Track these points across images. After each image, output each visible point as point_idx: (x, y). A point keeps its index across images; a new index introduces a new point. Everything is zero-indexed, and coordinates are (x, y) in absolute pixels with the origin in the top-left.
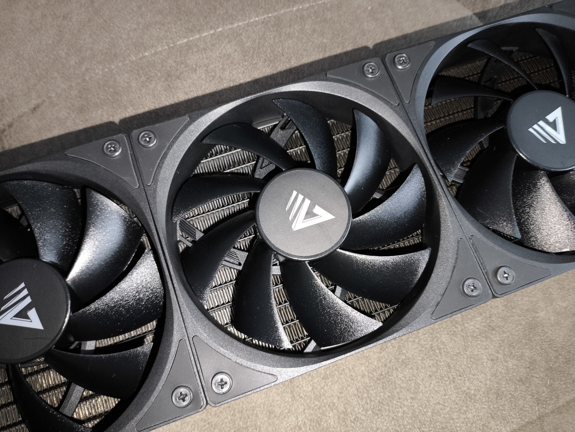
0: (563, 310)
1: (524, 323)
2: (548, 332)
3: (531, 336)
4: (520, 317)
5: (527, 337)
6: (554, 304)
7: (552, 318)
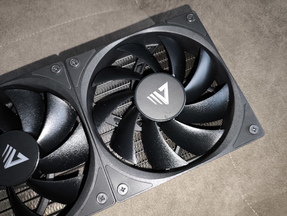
0: (192, 193)
1: (168, 202)
2: (182, 207)
3: (172, 209)
4: (165, 199)
5: (169, 211)
6: (187, 189)
7: (185, 198)
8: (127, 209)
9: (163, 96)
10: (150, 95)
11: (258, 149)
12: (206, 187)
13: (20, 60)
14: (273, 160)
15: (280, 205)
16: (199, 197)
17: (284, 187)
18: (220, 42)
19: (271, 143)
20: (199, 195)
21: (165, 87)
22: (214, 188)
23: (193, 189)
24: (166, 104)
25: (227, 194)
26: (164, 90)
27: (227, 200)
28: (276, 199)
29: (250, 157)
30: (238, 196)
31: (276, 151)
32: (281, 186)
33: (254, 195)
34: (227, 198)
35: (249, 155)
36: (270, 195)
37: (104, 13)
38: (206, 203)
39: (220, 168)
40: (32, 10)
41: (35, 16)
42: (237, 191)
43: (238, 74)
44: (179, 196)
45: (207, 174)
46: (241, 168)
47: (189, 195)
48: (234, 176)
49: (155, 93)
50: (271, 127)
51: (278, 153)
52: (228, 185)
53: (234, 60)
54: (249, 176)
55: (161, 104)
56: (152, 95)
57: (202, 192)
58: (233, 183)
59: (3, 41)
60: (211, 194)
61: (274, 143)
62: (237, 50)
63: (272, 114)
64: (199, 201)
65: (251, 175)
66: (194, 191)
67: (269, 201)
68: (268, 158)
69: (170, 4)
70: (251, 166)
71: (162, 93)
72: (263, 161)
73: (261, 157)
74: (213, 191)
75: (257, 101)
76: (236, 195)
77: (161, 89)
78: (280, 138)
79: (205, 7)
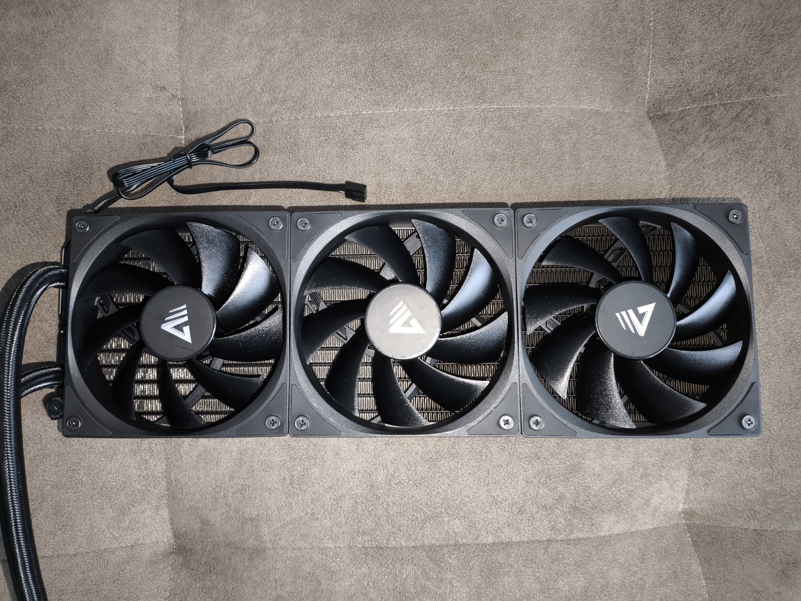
0: (610, 467)
1: (568, 464)
2: (587, 479)
3: (570, 476)
5: (566, 476)
7: (596, 469)
8: (506, 446)
9: (641, 321)
10: (622, 313)
11: (742, 448)
12: (634, 467)
13: (416, 149)
14: (757, 474)
15: (733, 543)
16: (617, 477)
17: (754, 521)
18: (765, 249)
19: (768, 448)
20: (618, 474)
21: (648, 309)
22: (645, 475)
23: (614, 463)
24: (640, 334)
25: (660, 491)
26: (645, 313)
27: (655, 500)
28: (732, 533)
29: (722, 454)
30: (674, 503)
31: (770, 465)
32: (750, 518)
33: (700, 513)
34: (656, 498)
35: (722, 451)
36: (725, 523)
37: (582, 110)
38: (622, 489)
39: (668, 450)
40: (461, 60)
41: (464, 73)
42: (676, 495)
43: (769, 317)
44: (588, 463)
45: (645, 450)
46: (700, 464)
47: (604, 468)
48: (683, 470)
49: (631, 312)
50: (780, 425)
51: (772, 468)
52: (667, 479)
53: (773, 292)
54: (707, 481)
55: (633, 331)
56: (624, 313)
57: (624, 472)
58: (676, 481)
59: (398, 102)
60: (636, 481)
61: (771, 451)
62: (788, 277)
63: (793, 406)
64: (615, 482)
65: (709, 480)
66: (613, 466)
67: (719, 530)
68: (751, 468)
69: (707, 137)
70: (718, 468)
71: (641, 317)
72: (739, 469)
73: (741, 462)
74: (641, 477)
75: (778, 376)
76: (672, 499)
77: (641, 310)
78: (786, 449)
79: (770, 172)
